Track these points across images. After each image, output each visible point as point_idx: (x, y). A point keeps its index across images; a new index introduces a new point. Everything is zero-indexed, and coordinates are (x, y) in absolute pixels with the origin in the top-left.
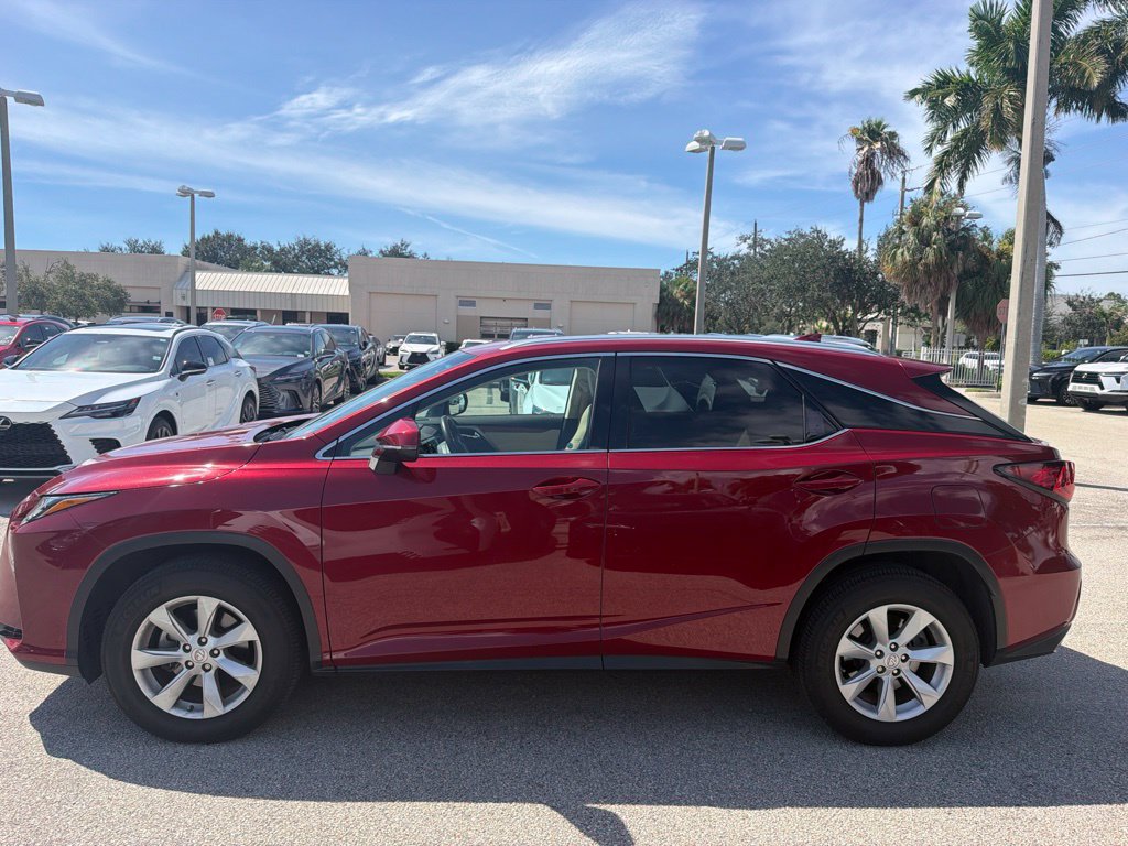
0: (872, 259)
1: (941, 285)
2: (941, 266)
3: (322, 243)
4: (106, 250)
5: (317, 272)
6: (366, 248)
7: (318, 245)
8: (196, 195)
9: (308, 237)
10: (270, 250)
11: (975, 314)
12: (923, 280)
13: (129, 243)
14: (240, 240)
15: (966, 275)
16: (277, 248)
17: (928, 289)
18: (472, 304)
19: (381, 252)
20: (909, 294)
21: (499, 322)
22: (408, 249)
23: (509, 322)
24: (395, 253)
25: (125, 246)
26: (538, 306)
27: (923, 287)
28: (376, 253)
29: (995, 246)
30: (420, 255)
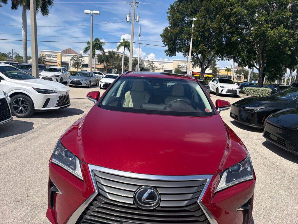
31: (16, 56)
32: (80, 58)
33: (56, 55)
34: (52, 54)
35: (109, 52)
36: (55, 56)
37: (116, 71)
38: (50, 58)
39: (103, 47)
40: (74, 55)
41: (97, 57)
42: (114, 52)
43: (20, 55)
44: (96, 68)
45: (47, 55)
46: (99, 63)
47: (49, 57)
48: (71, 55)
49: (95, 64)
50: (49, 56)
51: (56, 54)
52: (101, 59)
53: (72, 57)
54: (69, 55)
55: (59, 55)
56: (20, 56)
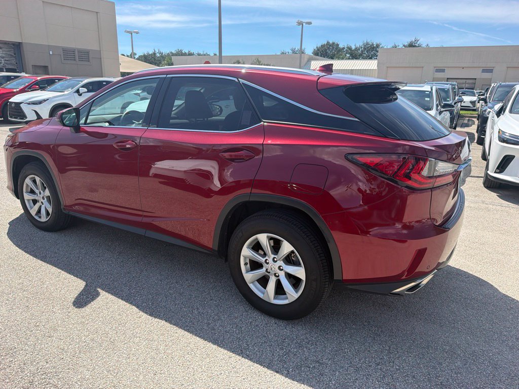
3: (375, 43)
4: (283, 53)
5: (371, 58)
6: (396, 44)
7: (373, 45)
8: (304, 24)
9: (368, 41)
10: (350, 48)
13: (292, 50)
14: (338, 45)
16: (353, 48)
18: (443, 71)
19: (404, 46)
21: (468, 81)
22: (418, 43)
23: (464, 81)
24: (411, 45)
25: (290, 51)
26: (484, 71)
28: (401, 46)
30: (424, 45)
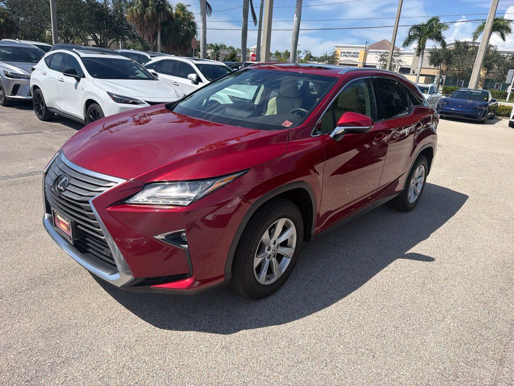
0: (112, 9)
1: (154, 26)
2: (154, 18)
11: (169, 43)
12: (146, 23)
15: (165, 24)
17: (149, 29)
20: (141, 30)
27: (146, 27)
29: (174, 12)
31: (307, 55)
32: (396, 56)
33: (358, 53)
34: (352, 51)
35: (458, 44)
36: (356, 55)
37: (443, 80)
38: (347, 58)
39: (444, 33)
40: (385, 51)
41: (430, 55)
42: (467, 42)
43: (312, 55)
44: (421, 75)
45: (344, 52)
46: (432, 66)
47: (346, 56)
48: (380, 52)
49: (421, 68)
50: (347, 54)
51: (358, 51)
52: (436, 59)
53: (382, 56)
54: (376, 52)
55: (362, 53)
56: (312, 57)
